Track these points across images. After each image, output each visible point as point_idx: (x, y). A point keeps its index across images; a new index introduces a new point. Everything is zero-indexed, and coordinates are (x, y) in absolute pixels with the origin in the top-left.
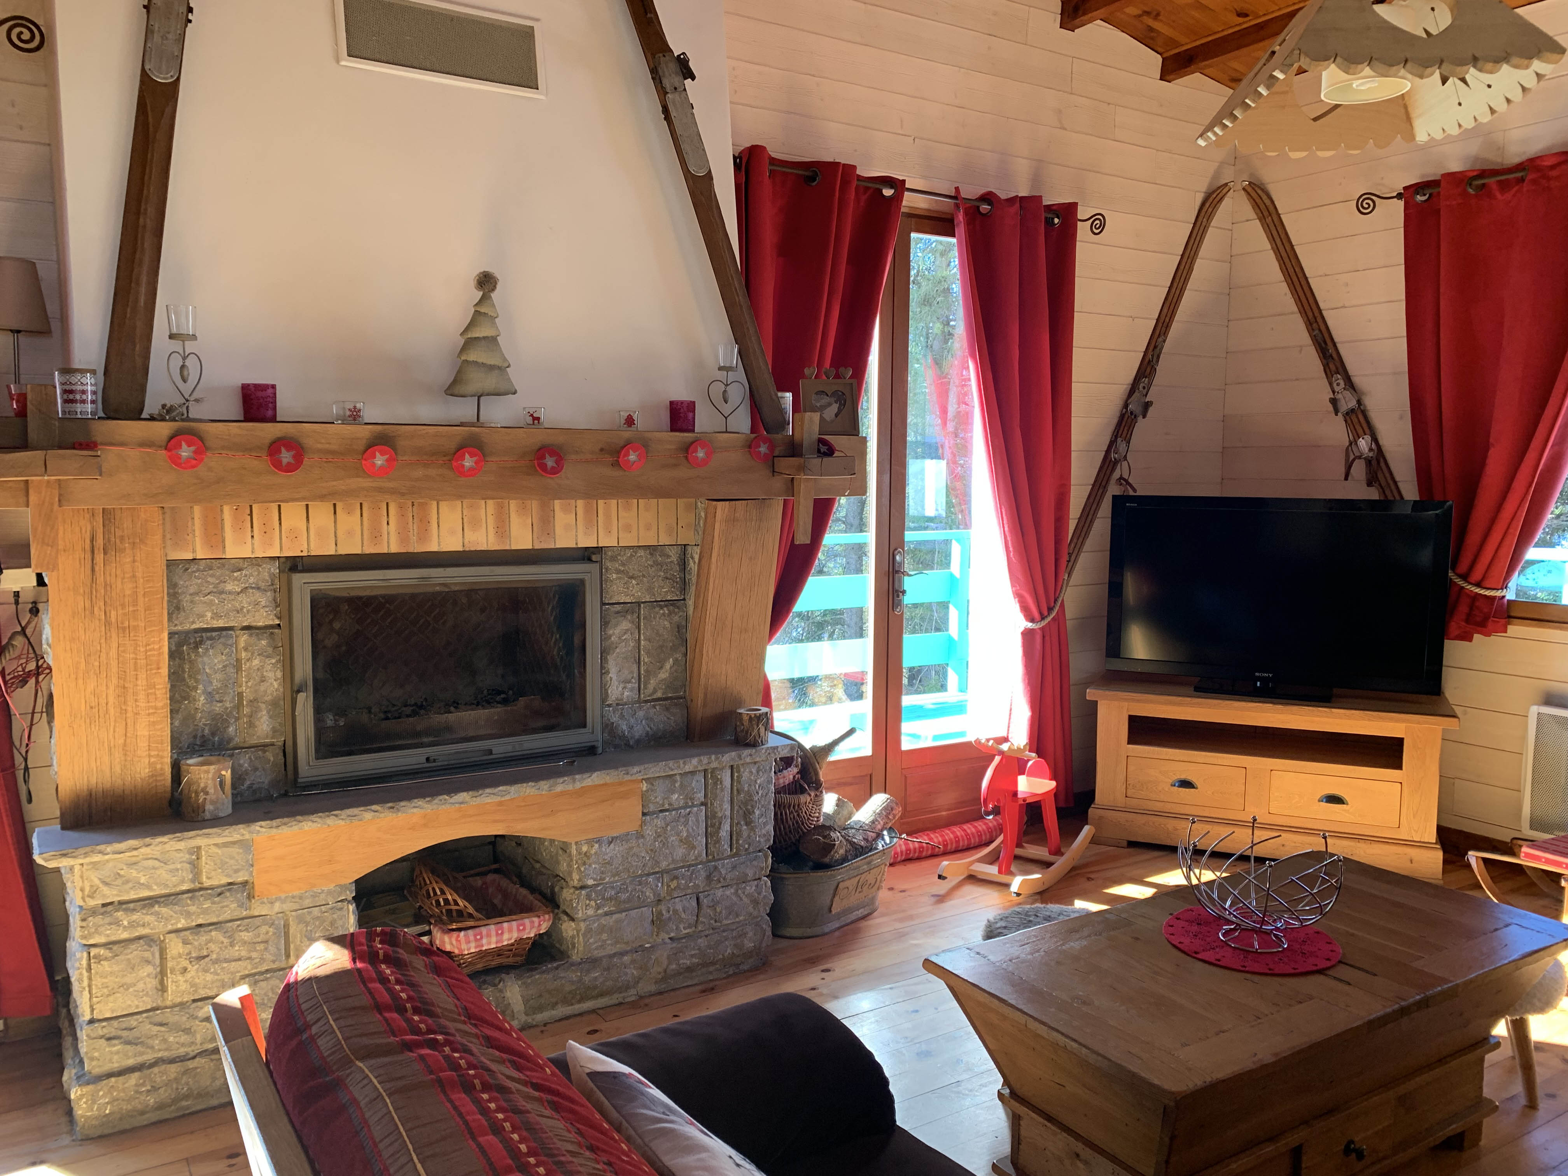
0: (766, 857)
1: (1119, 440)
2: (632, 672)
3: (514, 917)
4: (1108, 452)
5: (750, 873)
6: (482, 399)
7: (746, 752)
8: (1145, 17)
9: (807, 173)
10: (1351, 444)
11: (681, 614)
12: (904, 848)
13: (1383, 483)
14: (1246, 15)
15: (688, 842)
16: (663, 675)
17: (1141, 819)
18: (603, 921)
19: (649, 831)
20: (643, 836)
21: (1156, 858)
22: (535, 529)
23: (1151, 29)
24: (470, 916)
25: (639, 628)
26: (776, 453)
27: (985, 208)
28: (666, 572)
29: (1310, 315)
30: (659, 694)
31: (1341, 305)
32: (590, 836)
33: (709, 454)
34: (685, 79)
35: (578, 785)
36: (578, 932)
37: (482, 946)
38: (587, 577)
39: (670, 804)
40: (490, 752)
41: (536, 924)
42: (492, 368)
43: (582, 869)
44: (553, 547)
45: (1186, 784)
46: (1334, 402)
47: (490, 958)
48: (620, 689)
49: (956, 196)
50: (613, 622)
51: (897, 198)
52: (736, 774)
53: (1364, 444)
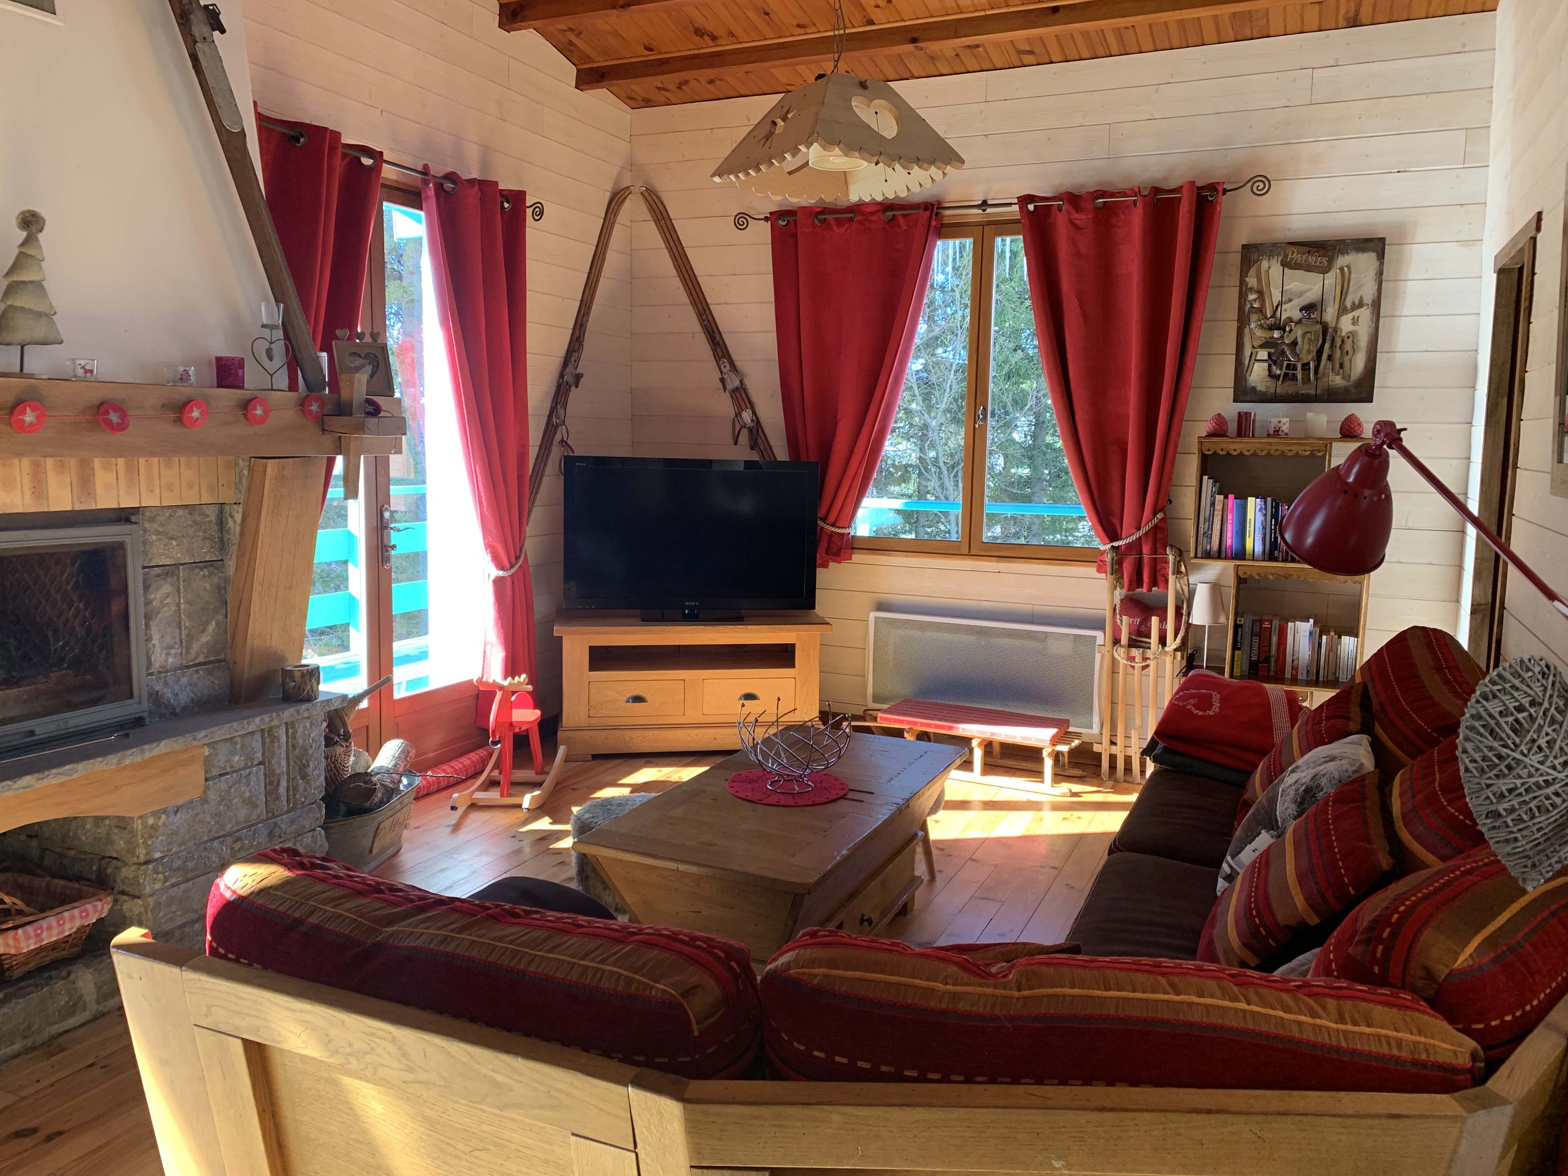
0: (319, 807)
1: (559, 406)
2: (174, 638)
3: (75, 904)
4: (550, 417)
5: (307, 825)
6: (26, 348)
7: (304, 707)
8: (569, 33)
9: (292, 133)
10: (736, 416)
11: (220, 574)
12: (424, 783)
13: (762, 448)
14: (652, 50)
15: (251, 803)
16: (205, 638)
17: (602, 735)
18: (173, 892)
19: (213, 796)
20: (207, 802)
21: (618, 765)
22: (75, 489)
23: (571, 43)
24: (20, 913)
25: (178, 591)
26: (325, 412)
27: (449, 185)
28: (205, 531)
29: (700, 308)
30: (201, 659)
31: (724, 301)
32: (156, 808)
33: (266, 412)
34: (214, 30)
35: (147, 755)
36: (146, 908)
37: (42, 940)
38: (128, 540)
39: (232, 767)
40: (32, 733)
41: (99, 908)
42: (40, 315)
43: (150, 842)
44: (94, 507)
45: (638, 699)
46: (722, 380)
47: (44, 954)
48: (164, 656)
49: (425, 171)
50: (153, 586)
51: (376, 169)
52: (291, 731)
53: (747, 416)
